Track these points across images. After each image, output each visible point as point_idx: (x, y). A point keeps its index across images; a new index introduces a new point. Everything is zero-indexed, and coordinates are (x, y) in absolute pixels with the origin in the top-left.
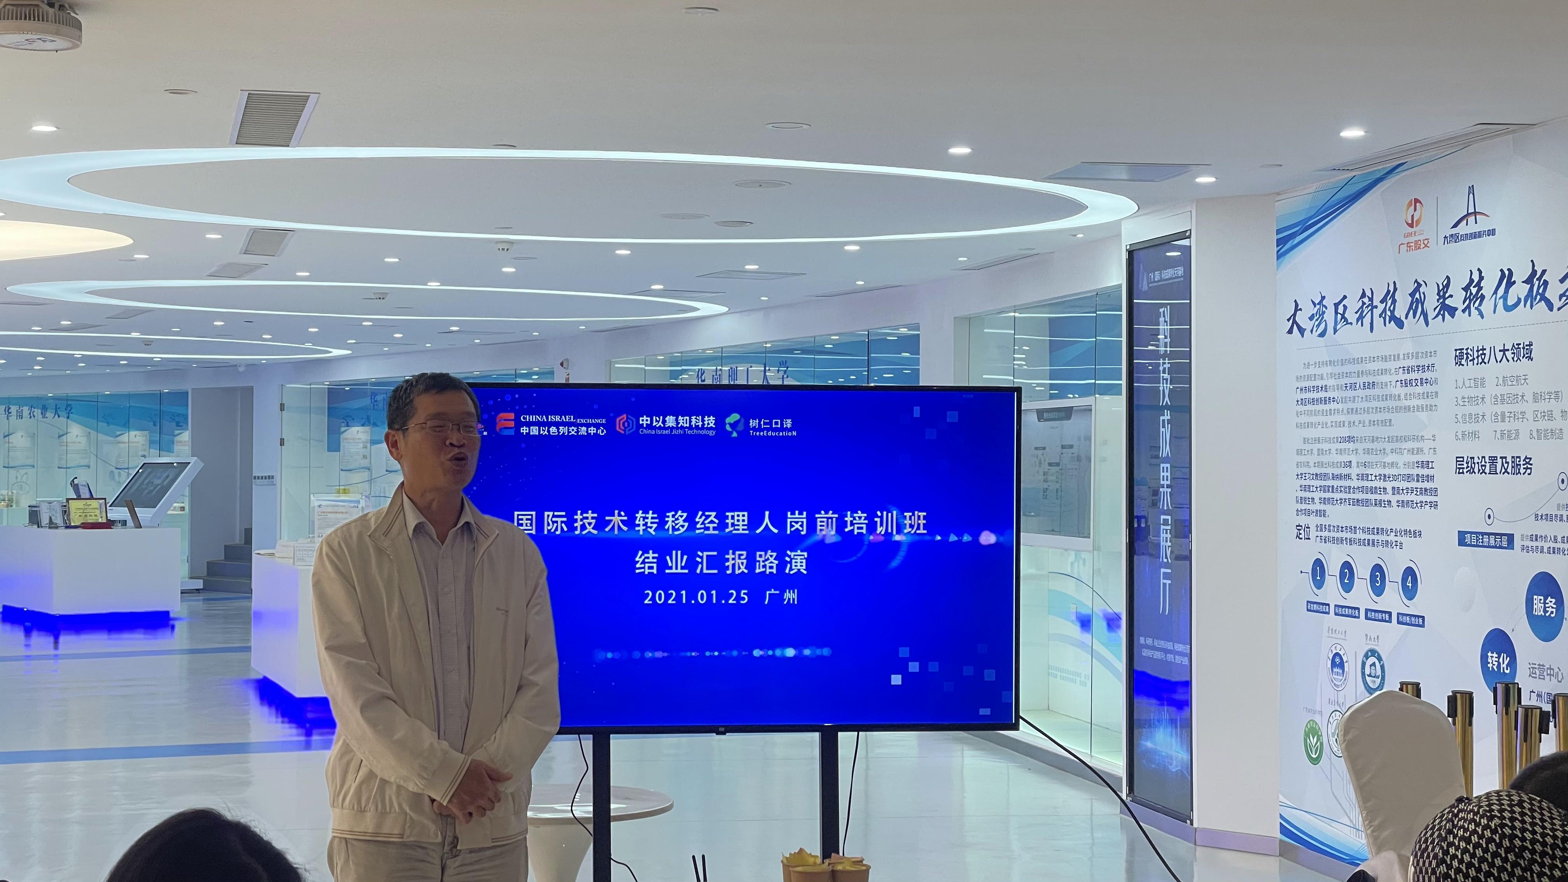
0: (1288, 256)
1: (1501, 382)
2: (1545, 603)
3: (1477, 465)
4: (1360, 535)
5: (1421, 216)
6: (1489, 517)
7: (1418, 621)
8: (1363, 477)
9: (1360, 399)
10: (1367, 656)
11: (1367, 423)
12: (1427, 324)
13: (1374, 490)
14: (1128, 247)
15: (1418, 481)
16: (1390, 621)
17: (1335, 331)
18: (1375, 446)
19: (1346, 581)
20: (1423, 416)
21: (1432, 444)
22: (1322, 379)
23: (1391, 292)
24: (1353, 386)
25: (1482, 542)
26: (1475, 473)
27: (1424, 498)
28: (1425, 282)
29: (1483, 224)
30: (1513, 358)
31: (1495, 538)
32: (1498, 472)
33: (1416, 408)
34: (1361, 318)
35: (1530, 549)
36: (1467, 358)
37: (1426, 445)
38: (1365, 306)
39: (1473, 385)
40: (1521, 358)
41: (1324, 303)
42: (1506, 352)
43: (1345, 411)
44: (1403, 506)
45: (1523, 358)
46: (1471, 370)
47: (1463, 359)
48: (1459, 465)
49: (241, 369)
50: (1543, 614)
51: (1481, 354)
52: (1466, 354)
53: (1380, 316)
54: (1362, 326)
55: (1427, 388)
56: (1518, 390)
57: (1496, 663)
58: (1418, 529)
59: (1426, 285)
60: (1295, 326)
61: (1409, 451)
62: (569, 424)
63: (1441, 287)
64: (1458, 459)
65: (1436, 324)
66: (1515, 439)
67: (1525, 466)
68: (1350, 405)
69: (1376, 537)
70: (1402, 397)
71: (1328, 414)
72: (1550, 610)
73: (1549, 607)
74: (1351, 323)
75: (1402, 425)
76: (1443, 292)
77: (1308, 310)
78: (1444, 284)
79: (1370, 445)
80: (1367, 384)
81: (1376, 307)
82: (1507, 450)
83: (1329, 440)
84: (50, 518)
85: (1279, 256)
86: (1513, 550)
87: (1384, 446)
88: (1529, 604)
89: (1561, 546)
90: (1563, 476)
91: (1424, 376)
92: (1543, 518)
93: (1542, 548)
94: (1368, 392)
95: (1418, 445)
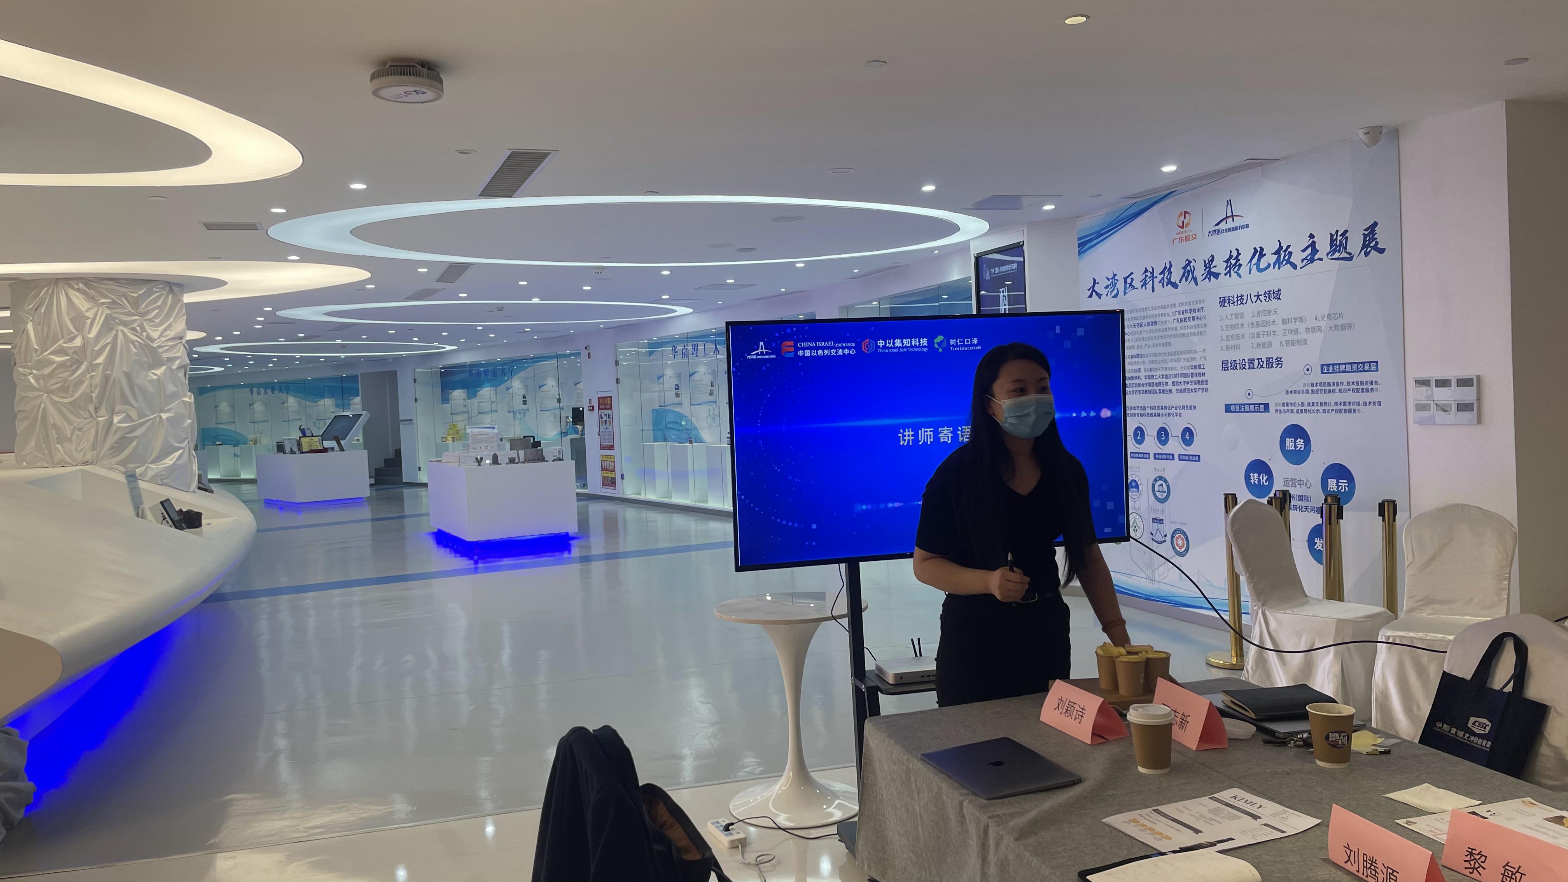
0: (1087, 252)
1: (1256, 314)
2: (1295, 442)
3: (1238, 365)
4: (1148, 411)
5: (1189, 220)
6: (1249, 394)
7: (1196, 458)
8: (1148, 377)
9: (1145, 332)
10: (1156, 480)
12: (1197, 284)
13: (1157, 384)
14: (976, 255)
15: (1192, 377)
16: (1173, 459)
17: (1125, 294)
19: (1138, 438)
20: (1195, 339)
21: (1202, 355)
23: (1168, 268)
24: (1140, 325)
25: (1244, 410)
26: (1237, 369)
27: (1197, 387)
29: (1238, 222)
30: (1265, 300)
31: (1254, 406)
32: (1256, 367)
33: (1190, 334)
34: (1145, 285)
35: (1282, 411)
36: (1229, 302)
37: (1197, 356)
38: (1147, 278)
39: (1234, 317)
41: (1116, 278)
42: (1260, 297)
43: (1134, 340)
44: (1180, 392)
45: (1273, 299)
46: (1231, 309)
47: (1226, 303)
48: (1224, 365)
49: (390, 361)
50: (1294, 449)
51: (1240, 299)
52: (1228, 300)
53: (1160, 282)
54: (1146, 289)
55: (1196, 322)
56: (1271, 318)
57: (1257, 480)
58: (1193, 404)
59: (1195, 261)
60: (1094, 292)
61: (1184, 360)
62: (830, 348)
63: (1207, 262)
64: (1223, 362)
65: (1204, 284)
66: (1268, 347)
67: (1277, 363)
69: (1160, 411)
70: (1179, 328)
72: (1300, 446)
73: (1299, 445)
74: (1137, 288)
75: (1178, 344)
76: (1209, 264)
77: (1103, 283)
78: (1210, 260)
80: (1150, 323)
81: (1156, 277)
82: (1264, 354)
84: (291, 448)
85: (1080, 253)
86: (1269, 412)
87: (1166, 358)
88: (1283, 443)
89: (1308, 408)
90: (1308, 367)
91: (1195, 315)
92: (1293, 392)
93: (1292, 410)
94: (1151, 327)
95: (1193, 356)
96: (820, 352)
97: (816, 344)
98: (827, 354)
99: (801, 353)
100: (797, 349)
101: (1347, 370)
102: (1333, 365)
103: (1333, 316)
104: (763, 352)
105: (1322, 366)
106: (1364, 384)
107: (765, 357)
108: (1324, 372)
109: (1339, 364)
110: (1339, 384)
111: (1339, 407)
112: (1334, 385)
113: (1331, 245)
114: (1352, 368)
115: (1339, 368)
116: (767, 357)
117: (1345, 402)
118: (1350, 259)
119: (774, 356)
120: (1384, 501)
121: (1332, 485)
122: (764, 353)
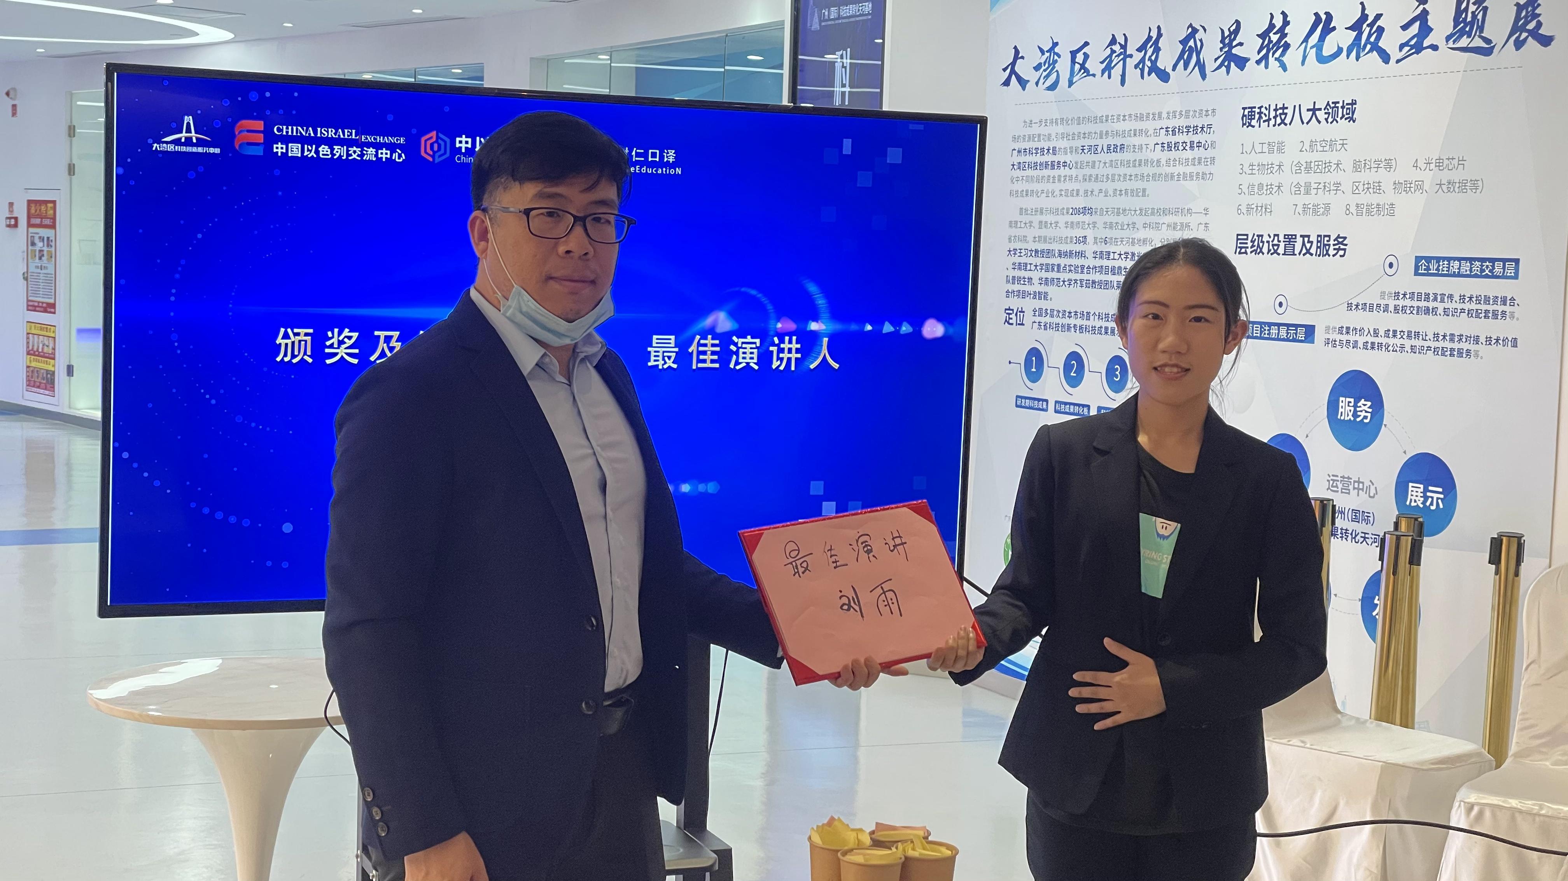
1: (1307, 146)
2: (1355, 406)
3: (1266, 245)
4: (1095, 322)
6: (1281, 304)
8: (1101, 255)
9: (1102, 165)
11: (1111, 192)
12: (1203, 76)
13: (1116, 271)
17: (1071, 83)
18: (1121, 219)
19: (1072, 374)
20: (1192, 186)
21: (1203, 219)
22: (1049, 140)
23: (1154, 39)
24: (1093, 149)
25: (1269, 334)
26: (1263, 254)
28: (1203, 27)
30: (1326, 120)
31: (1288, 329)
32: (1297, 252)
33: (1181, 176)
34: (1108, 69)
35: (1337, 343)
36: (1260, 118)
37: (1194, 220)
38: (1114, 55)
39: (1266, 149)
40: (1338, 119)
41: (1056, 50)
42: (1317, 112)
43: (1080, 178)
45: (1341, 118)
46: (1263, 132)
47: (1254, 119)
48: (1240, 243)
50: (1352, 419)
51: (1281, 114)
52: (1258, 113)
53: (1136, 67)
54: (1109, 77)
55: (1198, 153)
56: (1332, 157)
59: (1205, 30)
60: (1013, 76)
61: (1168, 226)
62: (349, 143)
63: (1227, 33)
64: (1239, 237)
65: (1217, 78)
66: (1323, 214)
67: (1337, 247)
68: (1088, 171)
70: (1163, 162)
71: (1056, 181)
72: (1363, 414)
73: (1361, 411)
74: (1094, 75)
75: (1161, 195)
76: (1230, 38)
77: (1032, 57)
78: (1232, 29)
79: (1114, 219)
80: (1113, 146)
81: (1131, 56)
82: (1314, 228)
83: (1056, 212)
86: (1313, 342)
87: (1135, 219)
88: (1333, 407)
89: (1384, 341)
90: (1391, 259)
91: (1196, 138)
92: (1360, 307)
93: (1356, 342)
94: (1114, 156)
95: (1185, 220)
96: (324, 150)
97: (315, 132)
98: (340, 156)
99: (279, 148)
100: (271, 139)
101: (1463, 271)
102: (1438, 259)
103: (1446, 162)
104: (191, 138)
105: (1418, 259)
106: (1491, 302)
107: (194, 149)
108: (1420, 271)
109: (1449, 259)
110: (1446, 298)
111: (1441, 344)
112: (1435, 299)
113: (1456, 22)
114: (1471, 268)
115: (1448, 268)
116: (200, 150)
117: (1452, 335)
118: (1487, 52)
119: (217, 151)
120: (1501, 536)
121: (1415, 494)
122: (194, 141)
